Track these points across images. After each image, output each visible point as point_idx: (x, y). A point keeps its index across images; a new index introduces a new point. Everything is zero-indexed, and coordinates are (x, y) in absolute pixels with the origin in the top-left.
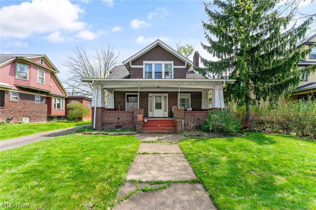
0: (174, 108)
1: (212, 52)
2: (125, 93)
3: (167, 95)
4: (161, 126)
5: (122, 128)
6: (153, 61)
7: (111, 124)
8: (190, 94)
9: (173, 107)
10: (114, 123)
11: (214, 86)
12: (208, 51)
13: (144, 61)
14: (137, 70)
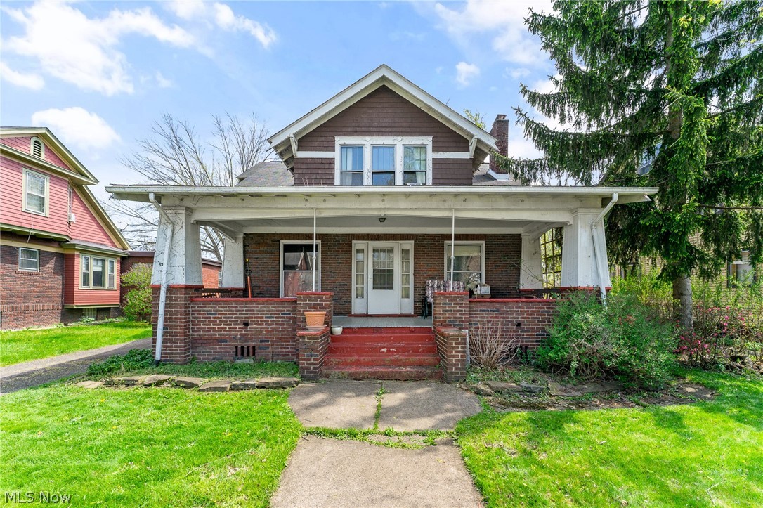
0: (432, 286)
1: (555, 112)
2: (277, 238)
3: (409, 245)
4: (388, 351)
5: (258, 357)
6: (368, 138)
7: (221, 341)
8: (484, 242)
9: (430, 282)
10: (230, 339)
11: (573, 211)
12: (543, 108)
13: (337, 138)
14: (314, 166)
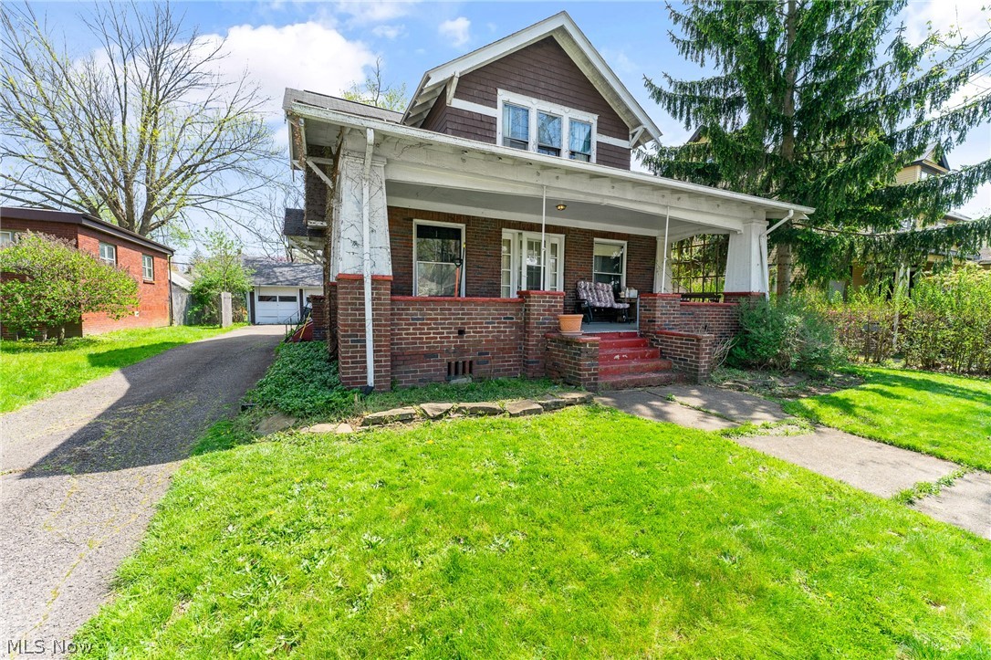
0: (585, 288)
3: (559, 239)
4: (621, 358)
5: (475, 374)
7: (429, 355)
8: (625, 242)
9: (582, 284)
13: (500, 91)
